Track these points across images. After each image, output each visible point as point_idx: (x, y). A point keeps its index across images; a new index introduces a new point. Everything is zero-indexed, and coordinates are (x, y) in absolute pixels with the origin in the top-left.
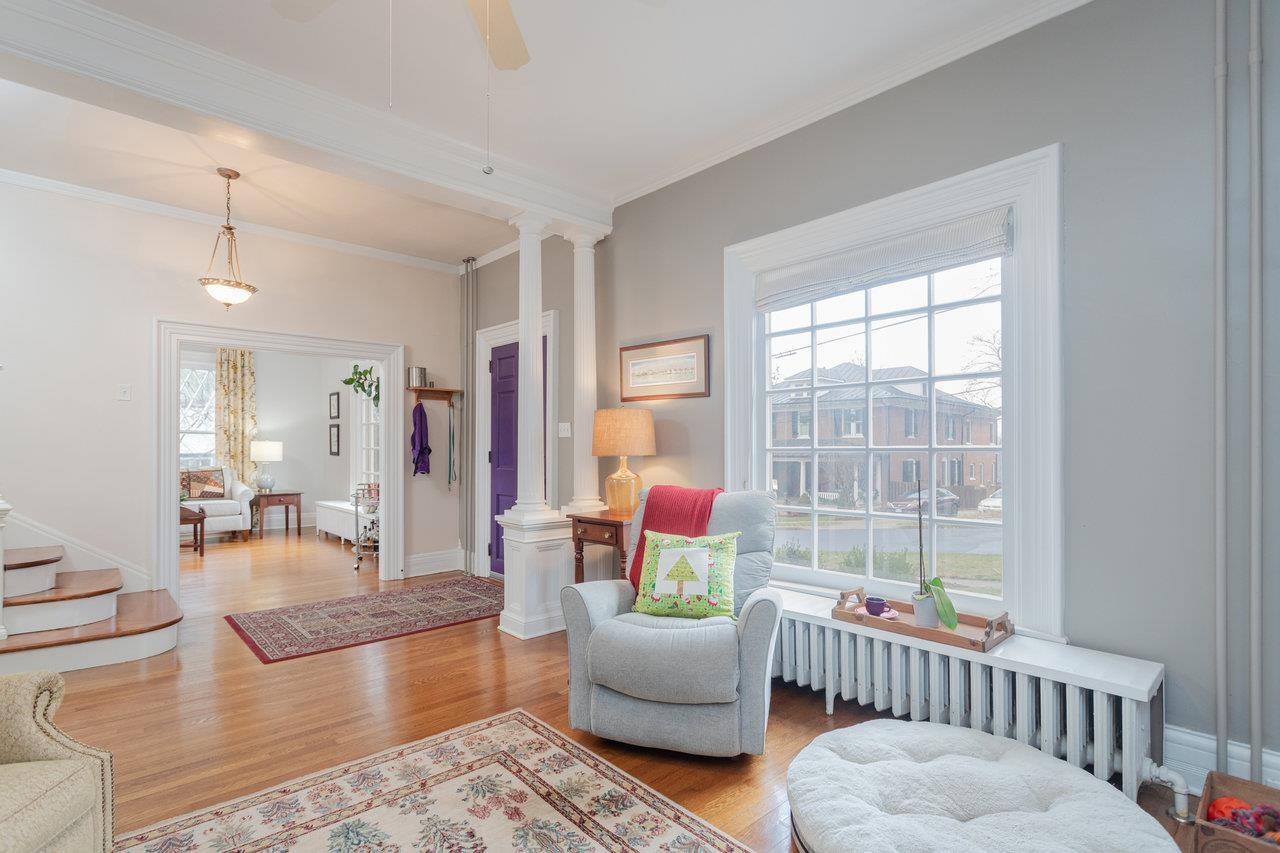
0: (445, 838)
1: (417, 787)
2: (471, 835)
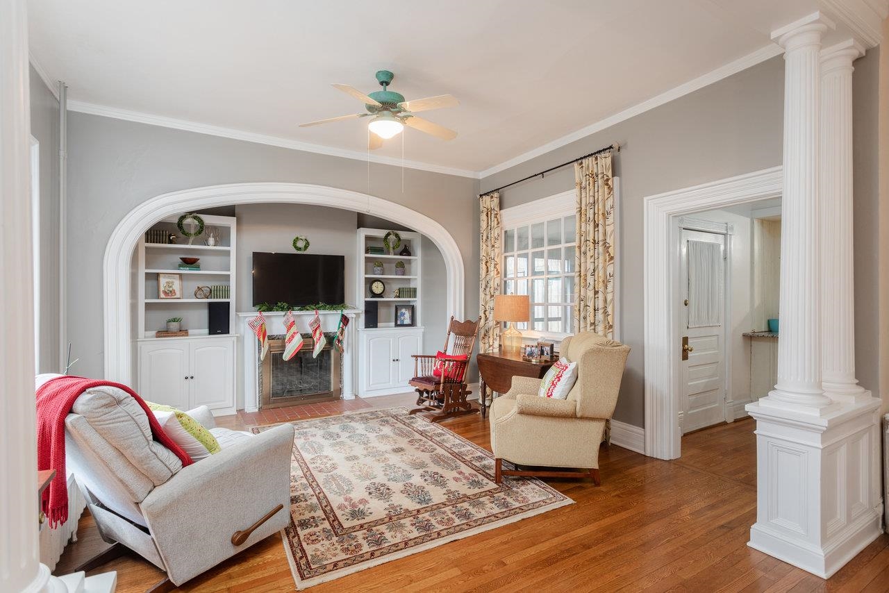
0: (382, 493)
1: (395, 518)
2: (370, 493)
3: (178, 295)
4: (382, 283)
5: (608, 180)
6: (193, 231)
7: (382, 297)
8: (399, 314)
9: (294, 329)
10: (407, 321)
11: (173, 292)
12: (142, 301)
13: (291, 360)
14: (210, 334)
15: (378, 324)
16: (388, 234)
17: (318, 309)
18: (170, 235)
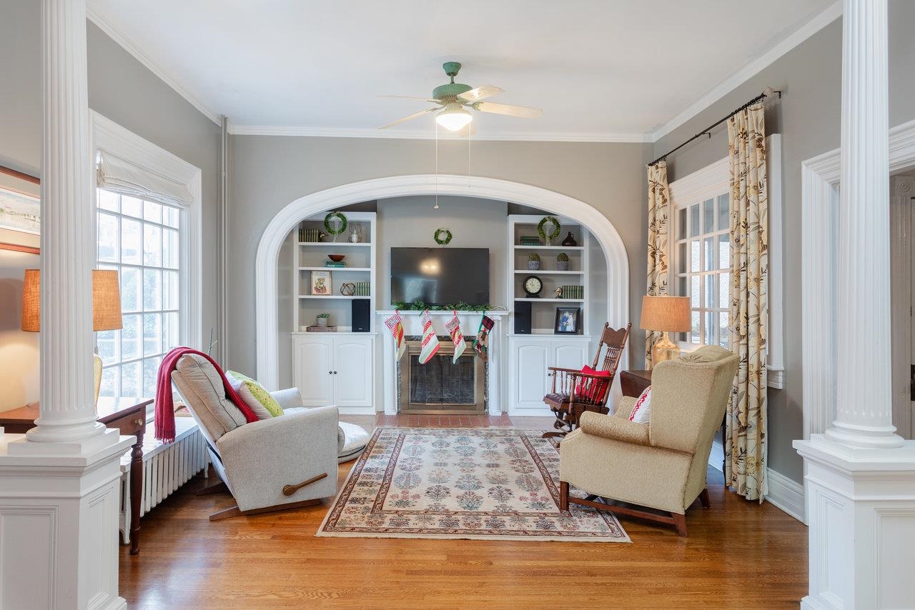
3: (328, 291)
4: (539, 279)
5: (760, 140)
6: (337, 229)
7: (538, 297)
8: (561, 319)
9: (430, 330)
10: (570, 328)
11: (323, 289)
12: (297, 296)
13: (428, 363)
14: (354, 330)
15: (532, 329)
16: (544, 221)
17: (459, 309)
18: (320, 234)
